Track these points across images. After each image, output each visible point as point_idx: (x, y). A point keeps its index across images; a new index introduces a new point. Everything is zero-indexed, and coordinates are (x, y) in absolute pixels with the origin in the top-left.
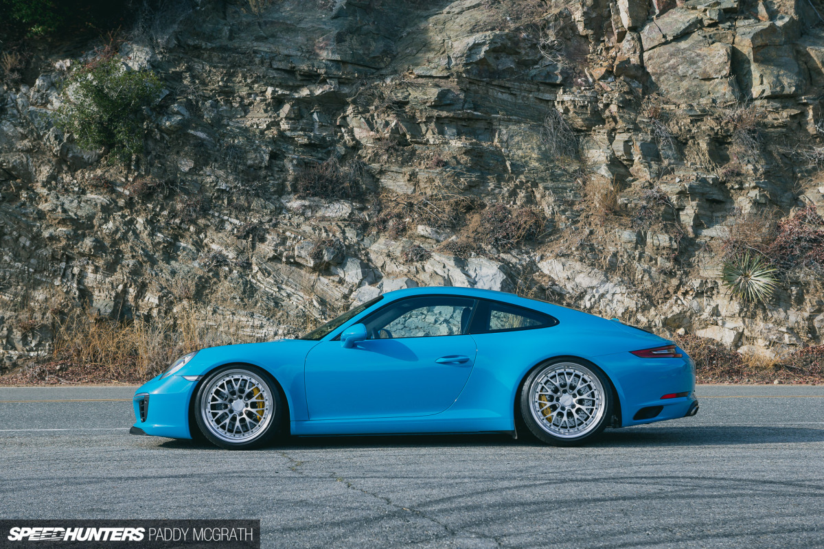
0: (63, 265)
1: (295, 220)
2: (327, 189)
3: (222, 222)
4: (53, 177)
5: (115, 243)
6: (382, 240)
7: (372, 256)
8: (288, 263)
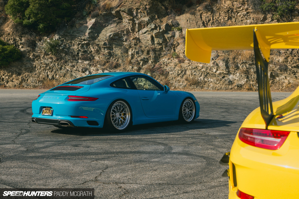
0: (44, 71)
1: (80, 64)
2: (86, 59)
3: (69, 64)
4: (44, 57)
5: (52, 68)
6: (93, 67)
7: (91, 70)
8: (78, 71)
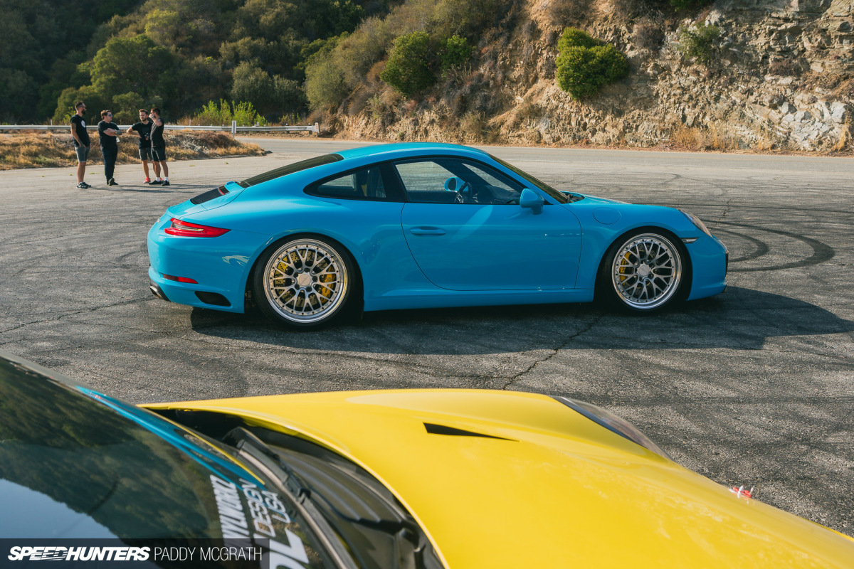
0: (677, 105)
1: (768, 85)
2: (784, 72)
3: (738, 87)
4: (679, 70)
5: (697, 97)
6: (802, 94)
7: (795, 101)
8: (760, 104)
